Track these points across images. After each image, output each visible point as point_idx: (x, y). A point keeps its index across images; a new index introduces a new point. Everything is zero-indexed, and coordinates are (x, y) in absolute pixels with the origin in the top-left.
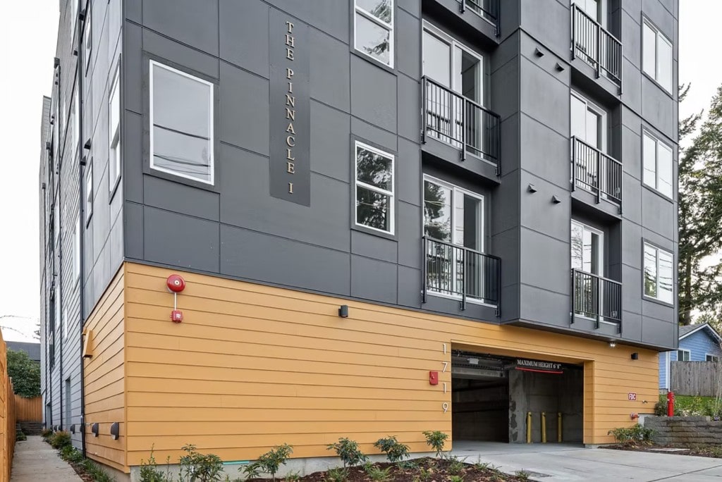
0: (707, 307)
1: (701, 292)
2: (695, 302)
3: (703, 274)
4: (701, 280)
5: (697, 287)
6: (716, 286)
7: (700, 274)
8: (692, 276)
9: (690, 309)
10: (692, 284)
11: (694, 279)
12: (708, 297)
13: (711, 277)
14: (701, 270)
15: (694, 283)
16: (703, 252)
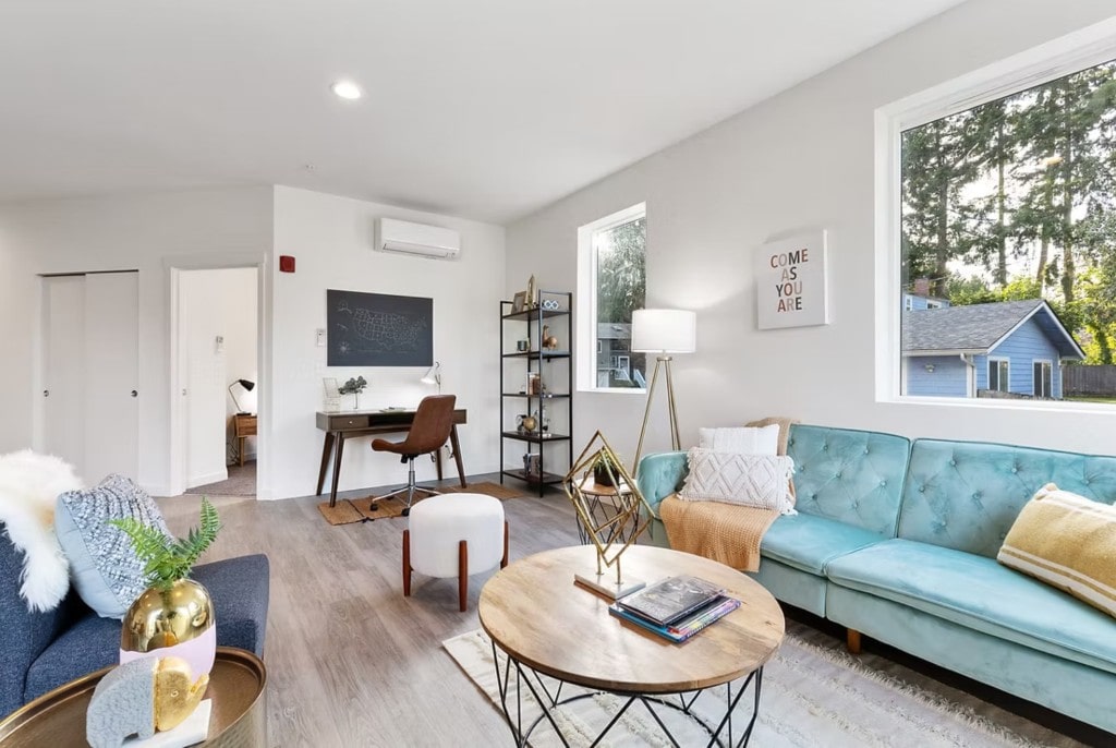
0: (976, 257)
1: (964, 236)
2: (954, 250)
3: (968, 209)
4: (965, 217)
5: (958, 228)
6: (988, 226)
7: (963, 209)
8: (948, 212)
9: (945, 259)
10: (948, 224)
11: (952, 217)
12: (976, 242)
13: (982, 214)
14: (964, 202)
15: (952, 223)
16: (962, 177)
